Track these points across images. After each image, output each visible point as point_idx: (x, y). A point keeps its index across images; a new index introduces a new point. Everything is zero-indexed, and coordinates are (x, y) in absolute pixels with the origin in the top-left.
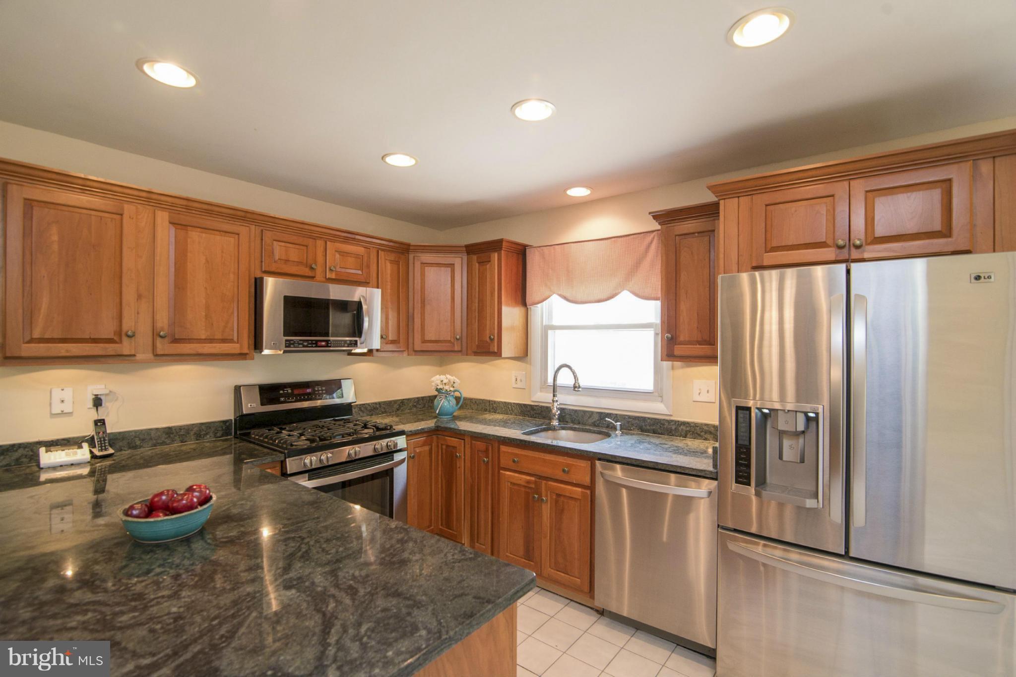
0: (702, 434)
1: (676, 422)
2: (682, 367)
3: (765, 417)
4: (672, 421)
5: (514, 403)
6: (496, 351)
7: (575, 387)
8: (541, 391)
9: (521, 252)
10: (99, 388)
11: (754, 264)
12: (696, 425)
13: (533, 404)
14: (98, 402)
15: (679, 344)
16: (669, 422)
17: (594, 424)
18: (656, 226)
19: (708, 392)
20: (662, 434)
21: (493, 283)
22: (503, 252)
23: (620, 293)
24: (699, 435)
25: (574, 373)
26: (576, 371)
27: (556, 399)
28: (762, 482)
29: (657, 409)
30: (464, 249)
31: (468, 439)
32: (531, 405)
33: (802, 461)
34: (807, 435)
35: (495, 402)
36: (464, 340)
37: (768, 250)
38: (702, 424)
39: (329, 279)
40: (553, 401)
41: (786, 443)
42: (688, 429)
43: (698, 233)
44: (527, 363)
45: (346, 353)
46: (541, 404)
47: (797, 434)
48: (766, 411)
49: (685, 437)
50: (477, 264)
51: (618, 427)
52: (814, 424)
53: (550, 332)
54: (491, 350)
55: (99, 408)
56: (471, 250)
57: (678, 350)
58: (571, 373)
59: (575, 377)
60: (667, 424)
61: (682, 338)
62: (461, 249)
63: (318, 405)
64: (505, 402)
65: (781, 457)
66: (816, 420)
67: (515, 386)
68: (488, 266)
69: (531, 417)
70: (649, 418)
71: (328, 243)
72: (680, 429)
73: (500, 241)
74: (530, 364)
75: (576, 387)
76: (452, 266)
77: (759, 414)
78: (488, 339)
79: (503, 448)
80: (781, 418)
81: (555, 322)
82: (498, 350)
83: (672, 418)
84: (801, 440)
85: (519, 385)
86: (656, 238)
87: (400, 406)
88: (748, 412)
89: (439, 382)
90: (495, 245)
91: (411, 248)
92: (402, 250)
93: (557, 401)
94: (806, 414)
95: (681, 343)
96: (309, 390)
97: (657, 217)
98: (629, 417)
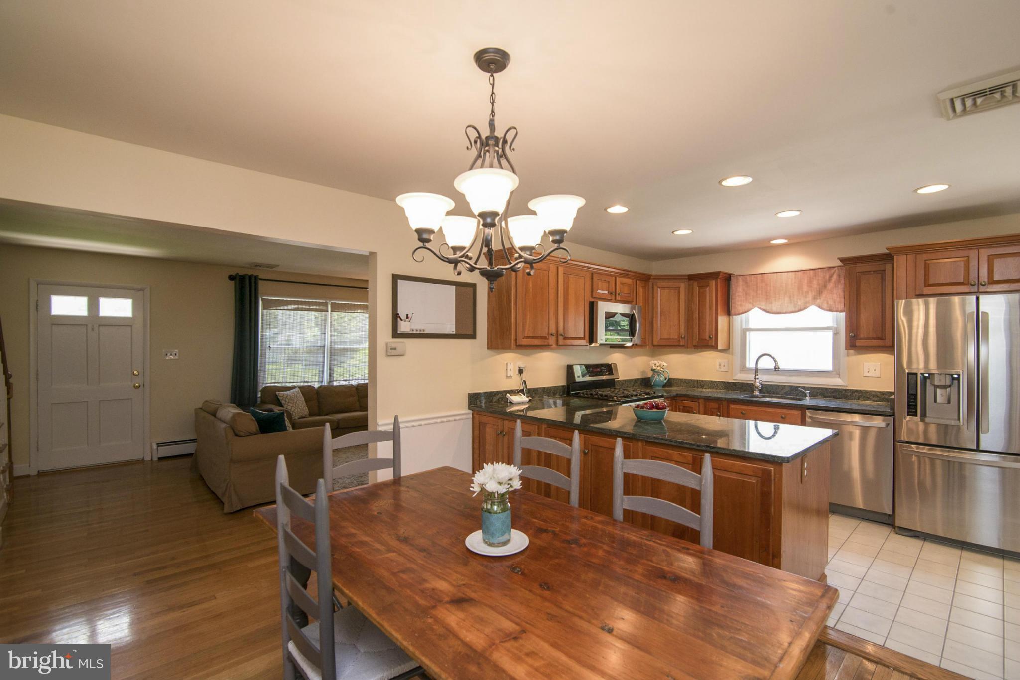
0: (871, 397)
1: (851, 390)
2: (855, 355)
3: (925, 378)
4: (848, 390)
5: (719, 382)
6: (714, 345)
7: (775, 368)
8: (740, 373)
9: (728, 279)
10: (521, 364)
11: (917, 294)
12: (866, 392)
13: (734, 381)
14: (521, 371)
15: (860, 340)
16: (846, 390)
17: (786, 393)
18: (840, 264)
19: (875, 370)
20: (840, 398)
21: (711, 301)
22: (719, 280)
23: (808, 307)
24: (869, 398)
25: (774, 359)
26: (775, 357)
27: (757, 377)
28: (924, 415)
29: (836, 382)
30: (687, 277)
31: (701, 401)
32: (733, 383)
33: (949, 402)
34: (952, 388)
35: (702, 381)
36: (686, 338)
37: (926, 285)
38: (871, 391)
39: (618, 300)
40: (755, 379)
41: (939, 391)
42: (860, 394)
43: (874, 271)
44: (729, 354)
45: (609, 346)
46: (741, 382)
47: (945, 387)
48: (927, 375)
49: (858, 399)
50: (698, 288)
51: (808, 395)
52: (956, 382)
53: (747, 333)
54: (710, 344)
55: (522, 374)
56: (692, 278)
57: (859, 343)
58: (772, 360)
59: (775, 361)
60: (844, 392)
61: (862, 336)
62: (685, 277)
63: (604, 379)
64: (711, 381)
65: (935, 401)
66: (958, 379)
67: (719, 370)
68: (707, 289)
69: (734, 391)
70: (830, 389)
71: (617, 278)
72: (854, 395)
73: (718, 273)
74: (732, 355)
75: (777, 369)
76: (678, 289)
77: (922, 377)
78: (707, 338)
79: (732, 406)
80: (936, 378)
81: (751, 326)
82: (715, 344)
83: (847, 388)
84: (948, 389)
85: (722, 369)
86: (836, 272)
87: (634, 384)
88: (915, 376)
89: (653, 365)
90: (715, 275)
91: (652, 277)
92: (645, 279)
93: (758, 379)
94: (952, 375)
95: (861, 339)
96: (598, 370)
97: (842, 260)
98: (815, 388)
